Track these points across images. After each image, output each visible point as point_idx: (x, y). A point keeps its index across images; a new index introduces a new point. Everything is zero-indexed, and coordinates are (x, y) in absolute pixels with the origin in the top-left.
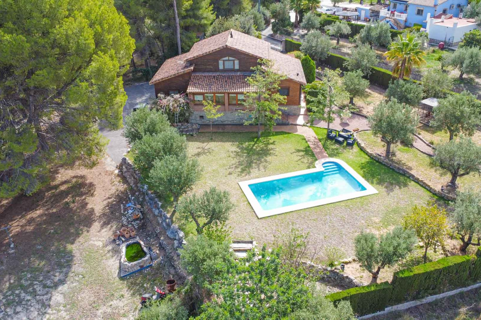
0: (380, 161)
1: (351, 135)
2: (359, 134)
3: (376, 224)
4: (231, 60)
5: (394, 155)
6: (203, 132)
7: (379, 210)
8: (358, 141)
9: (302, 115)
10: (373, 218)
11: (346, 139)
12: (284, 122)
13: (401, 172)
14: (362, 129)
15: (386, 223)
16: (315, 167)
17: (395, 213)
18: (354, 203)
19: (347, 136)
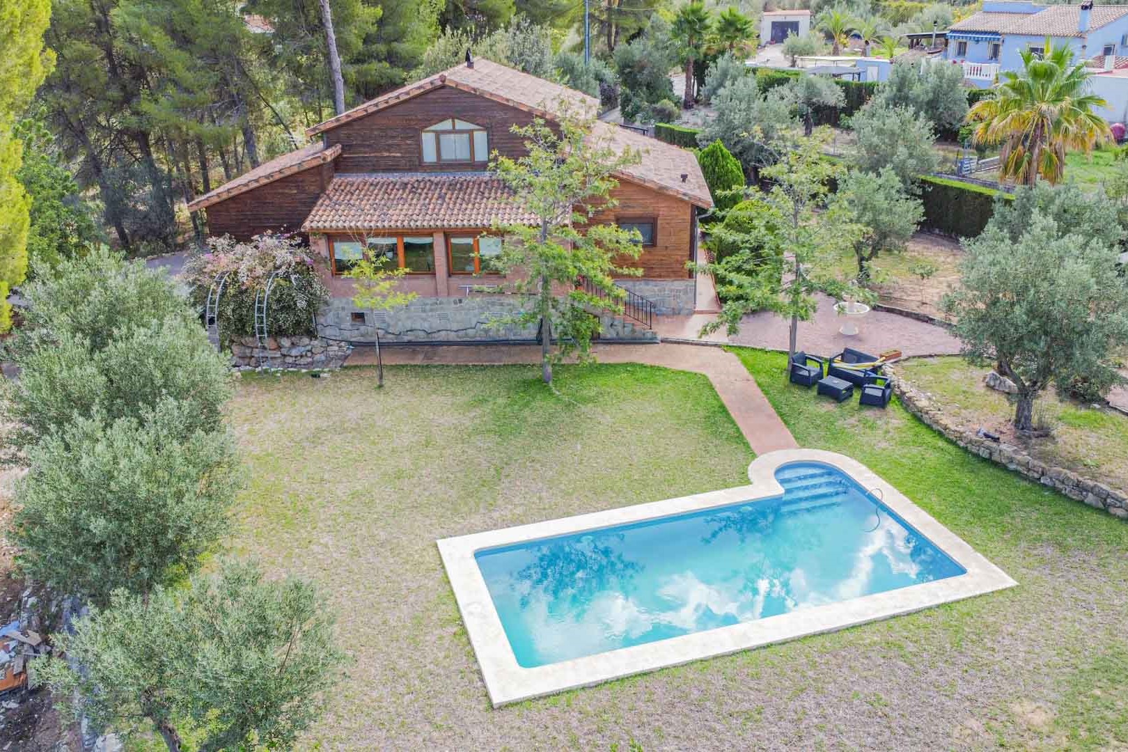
0: (996, 457)
1: (875, 370)
2: (903, 368)
3: (1038, 734)
4: (461, 132)
5: (1047, 435)
6: (356, 367)
7: (1037, 668)
8: (904, 389)
9: (701, 312)
10: (1017, 708)
11: (857, 382)
12: (638, 335)
13: (1090, 498)
14: (911, 353)
15: (1083, 733)
16: (748, 482)
17: (1113, 681)
18: (923, 633)
19: (862, 375)
